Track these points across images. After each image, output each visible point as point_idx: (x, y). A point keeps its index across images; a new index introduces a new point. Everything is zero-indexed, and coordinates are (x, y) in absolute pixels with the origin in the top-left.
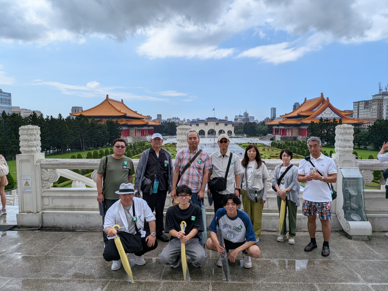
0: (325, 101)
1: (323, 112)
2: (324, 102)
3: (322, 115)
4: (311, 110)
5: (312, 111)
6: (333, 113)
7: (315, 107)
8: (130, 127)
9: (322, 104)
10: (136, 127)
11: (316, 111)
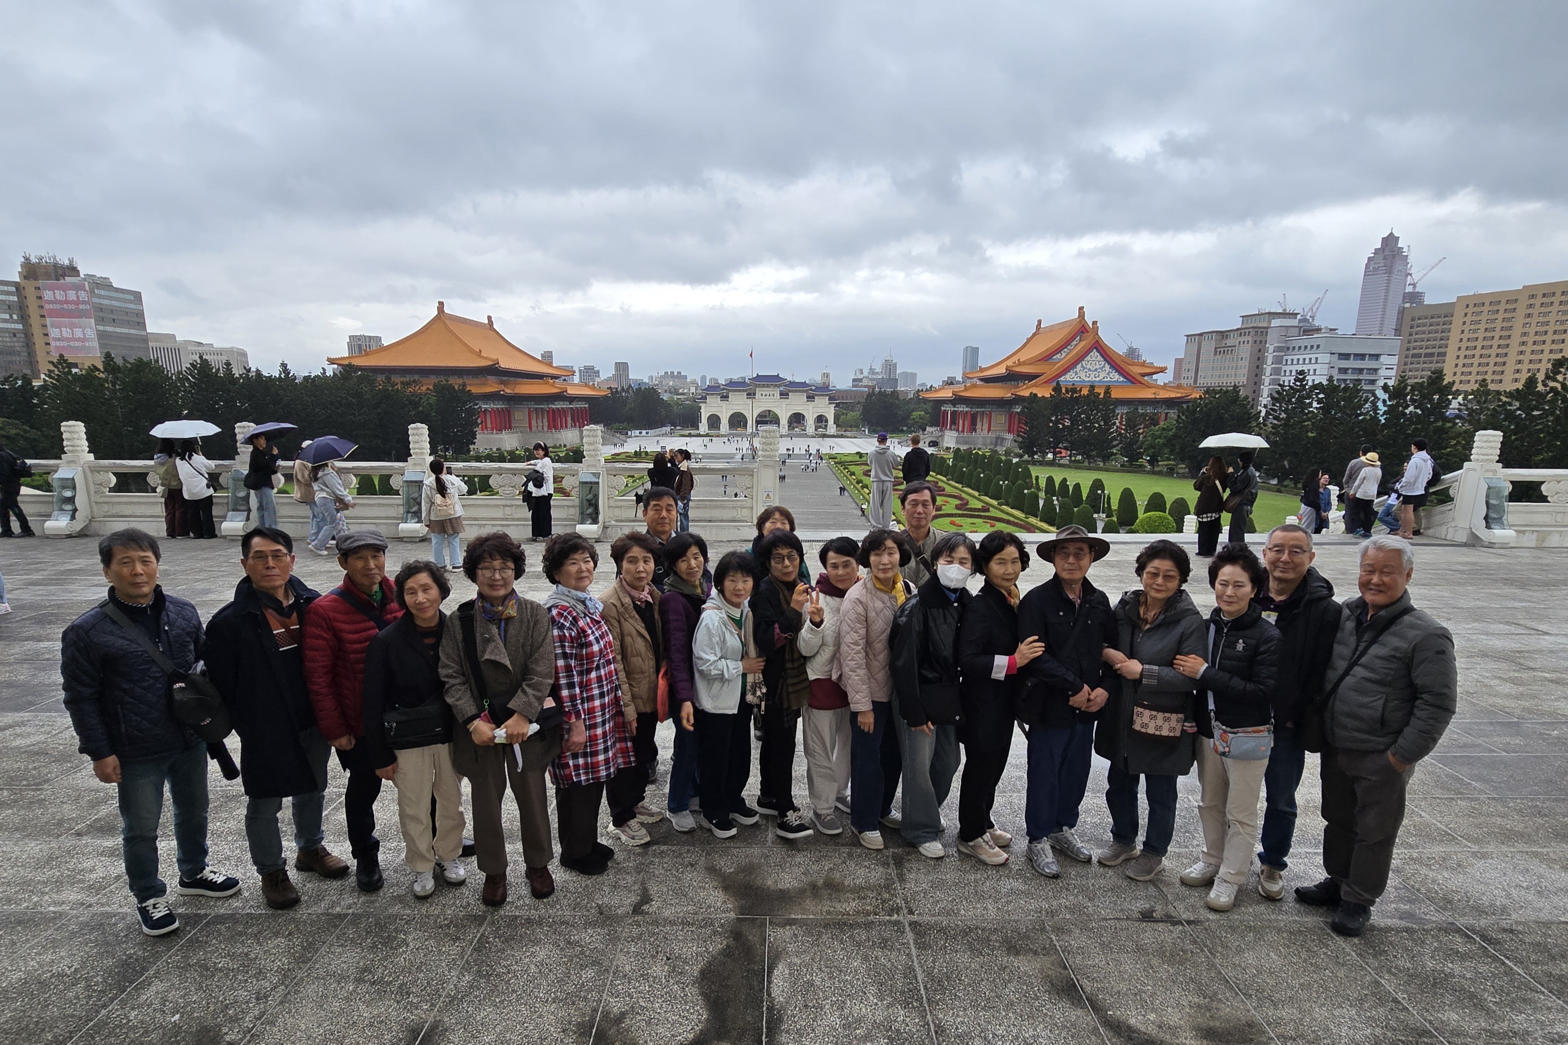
0: (1088, 332)
1: (1080, 365)
2: (1086, 334)
3: (1076, 374)
4: (1047, 357)
5: (1051, 361)
6: (1107, 366)
7: (1058, 350)
8: (512, 403)
9: (1080, 340)
10: (531, 401)
11: (1061, 360)
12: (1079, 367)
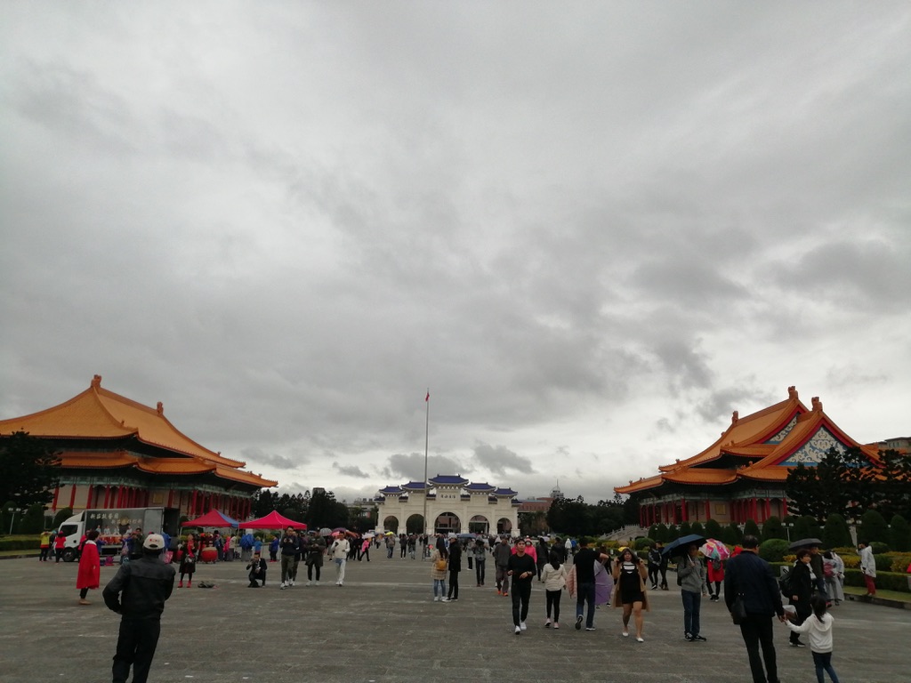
0: (806, 413)
1: (808, 445)
3: (806, 455)
4: (765, 439)
7: (776, 432)
9: (798, 422)
11: (779, 443)
12: (807, 447)
